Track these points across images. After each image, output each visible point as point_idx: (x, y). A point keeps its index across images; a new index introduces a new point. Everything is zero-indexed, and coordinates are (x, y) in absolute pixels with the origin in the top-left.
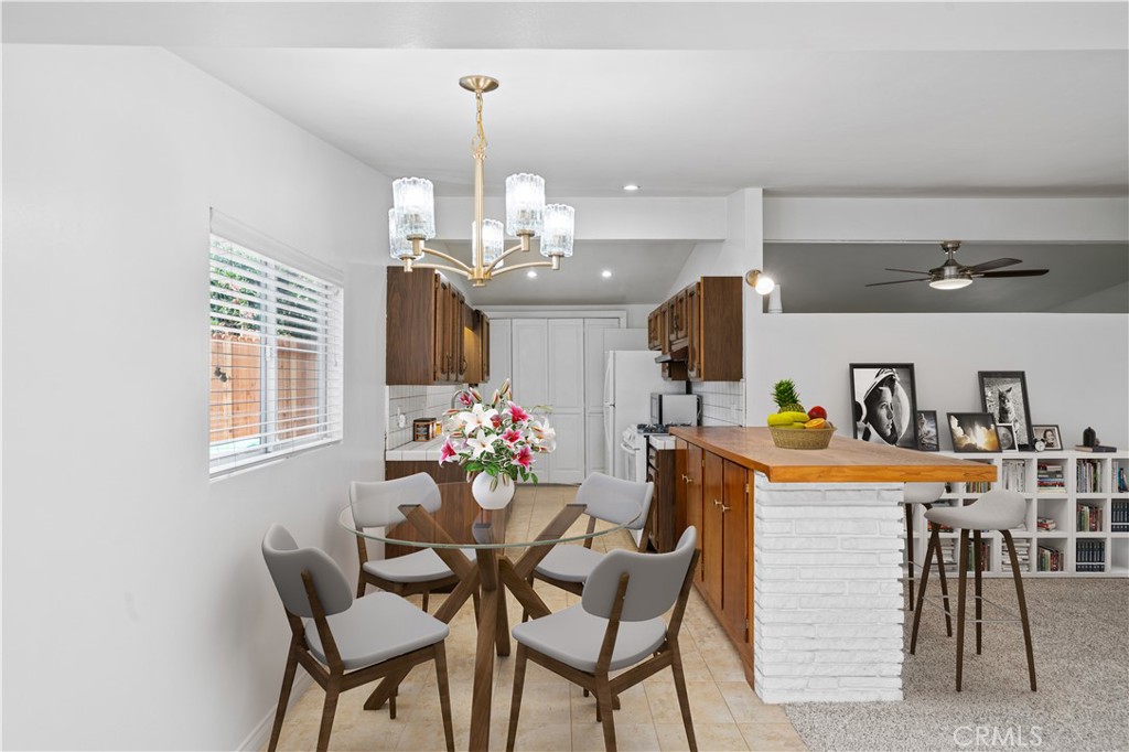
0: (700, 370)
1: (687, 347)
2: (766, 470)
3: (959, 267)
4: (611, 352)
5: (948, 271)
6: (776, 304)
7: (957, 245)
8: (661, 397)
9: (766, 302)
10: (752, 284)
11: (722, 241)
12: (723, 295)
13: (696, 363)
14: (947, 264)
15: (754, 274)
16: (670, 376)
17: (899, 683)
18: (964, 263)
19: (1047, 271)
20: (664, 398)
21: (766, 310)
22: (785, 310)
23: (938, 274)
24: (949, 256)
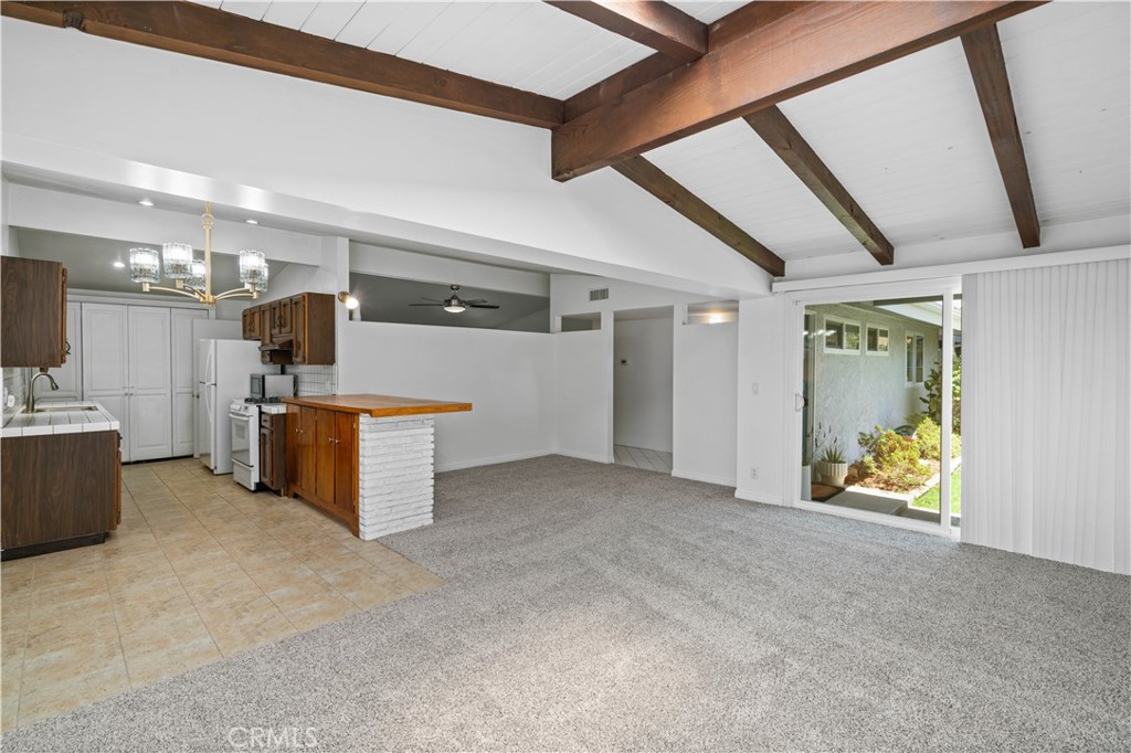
0: (304, 357)
1: (291, 341)
2: (370, 412)
3: (459, 300)
4: (213, 341)
5: (454, 302)
6: (357, 315)
7: (458, 288)
8: (263, 377)
9: (351, 313)
10: (342, 301)
11: (317, 267)
12: (323, 306)
13: (301, 352)
14: (453, 298)
15: (344, 294)
16: (271, 360)
17: (431, 515)
18: (462, 299)
19: (497, 307)
20: (267, 377)
21: (351, 318)
22: (363, 319)
23: (448, 303)
24: (454, 294)
